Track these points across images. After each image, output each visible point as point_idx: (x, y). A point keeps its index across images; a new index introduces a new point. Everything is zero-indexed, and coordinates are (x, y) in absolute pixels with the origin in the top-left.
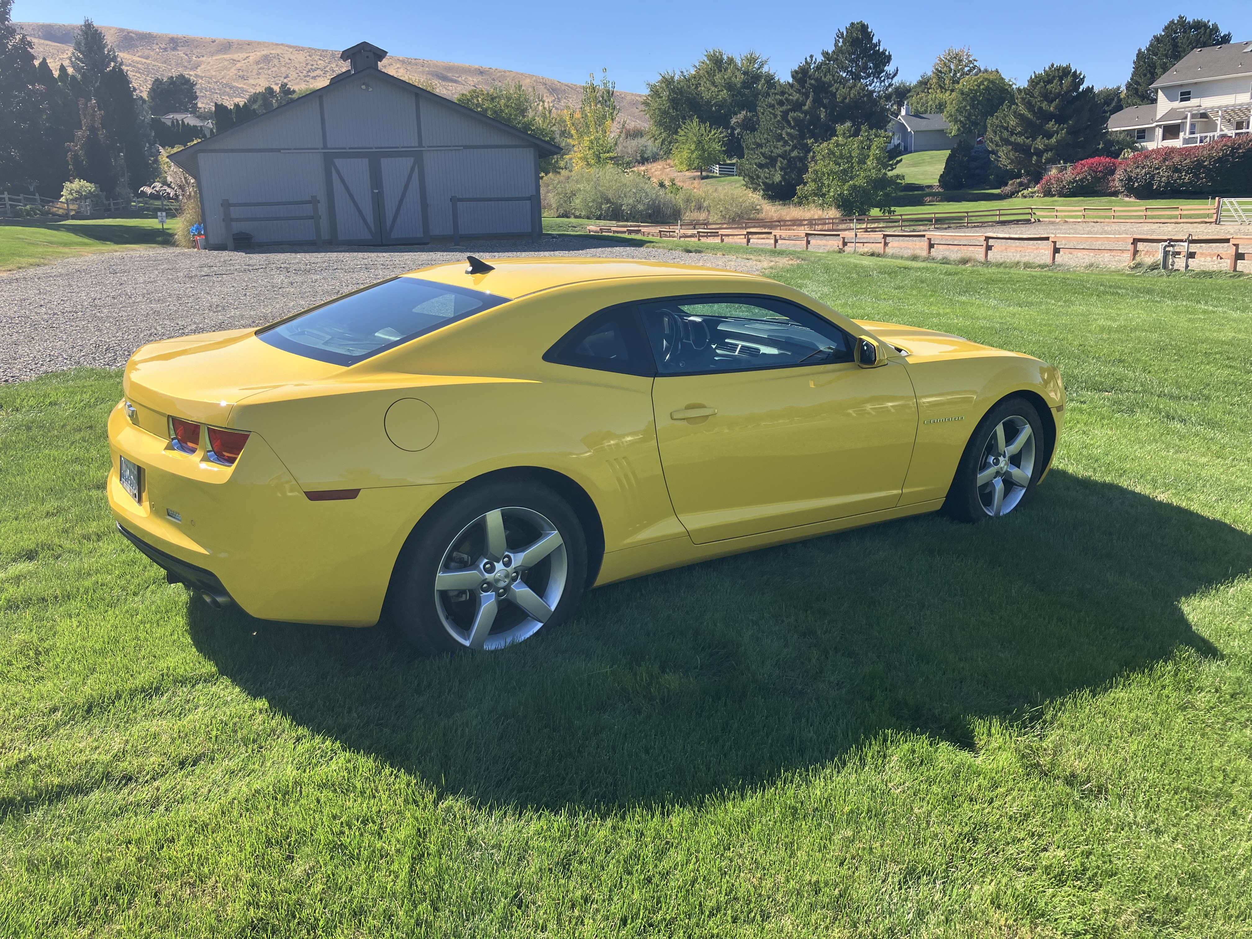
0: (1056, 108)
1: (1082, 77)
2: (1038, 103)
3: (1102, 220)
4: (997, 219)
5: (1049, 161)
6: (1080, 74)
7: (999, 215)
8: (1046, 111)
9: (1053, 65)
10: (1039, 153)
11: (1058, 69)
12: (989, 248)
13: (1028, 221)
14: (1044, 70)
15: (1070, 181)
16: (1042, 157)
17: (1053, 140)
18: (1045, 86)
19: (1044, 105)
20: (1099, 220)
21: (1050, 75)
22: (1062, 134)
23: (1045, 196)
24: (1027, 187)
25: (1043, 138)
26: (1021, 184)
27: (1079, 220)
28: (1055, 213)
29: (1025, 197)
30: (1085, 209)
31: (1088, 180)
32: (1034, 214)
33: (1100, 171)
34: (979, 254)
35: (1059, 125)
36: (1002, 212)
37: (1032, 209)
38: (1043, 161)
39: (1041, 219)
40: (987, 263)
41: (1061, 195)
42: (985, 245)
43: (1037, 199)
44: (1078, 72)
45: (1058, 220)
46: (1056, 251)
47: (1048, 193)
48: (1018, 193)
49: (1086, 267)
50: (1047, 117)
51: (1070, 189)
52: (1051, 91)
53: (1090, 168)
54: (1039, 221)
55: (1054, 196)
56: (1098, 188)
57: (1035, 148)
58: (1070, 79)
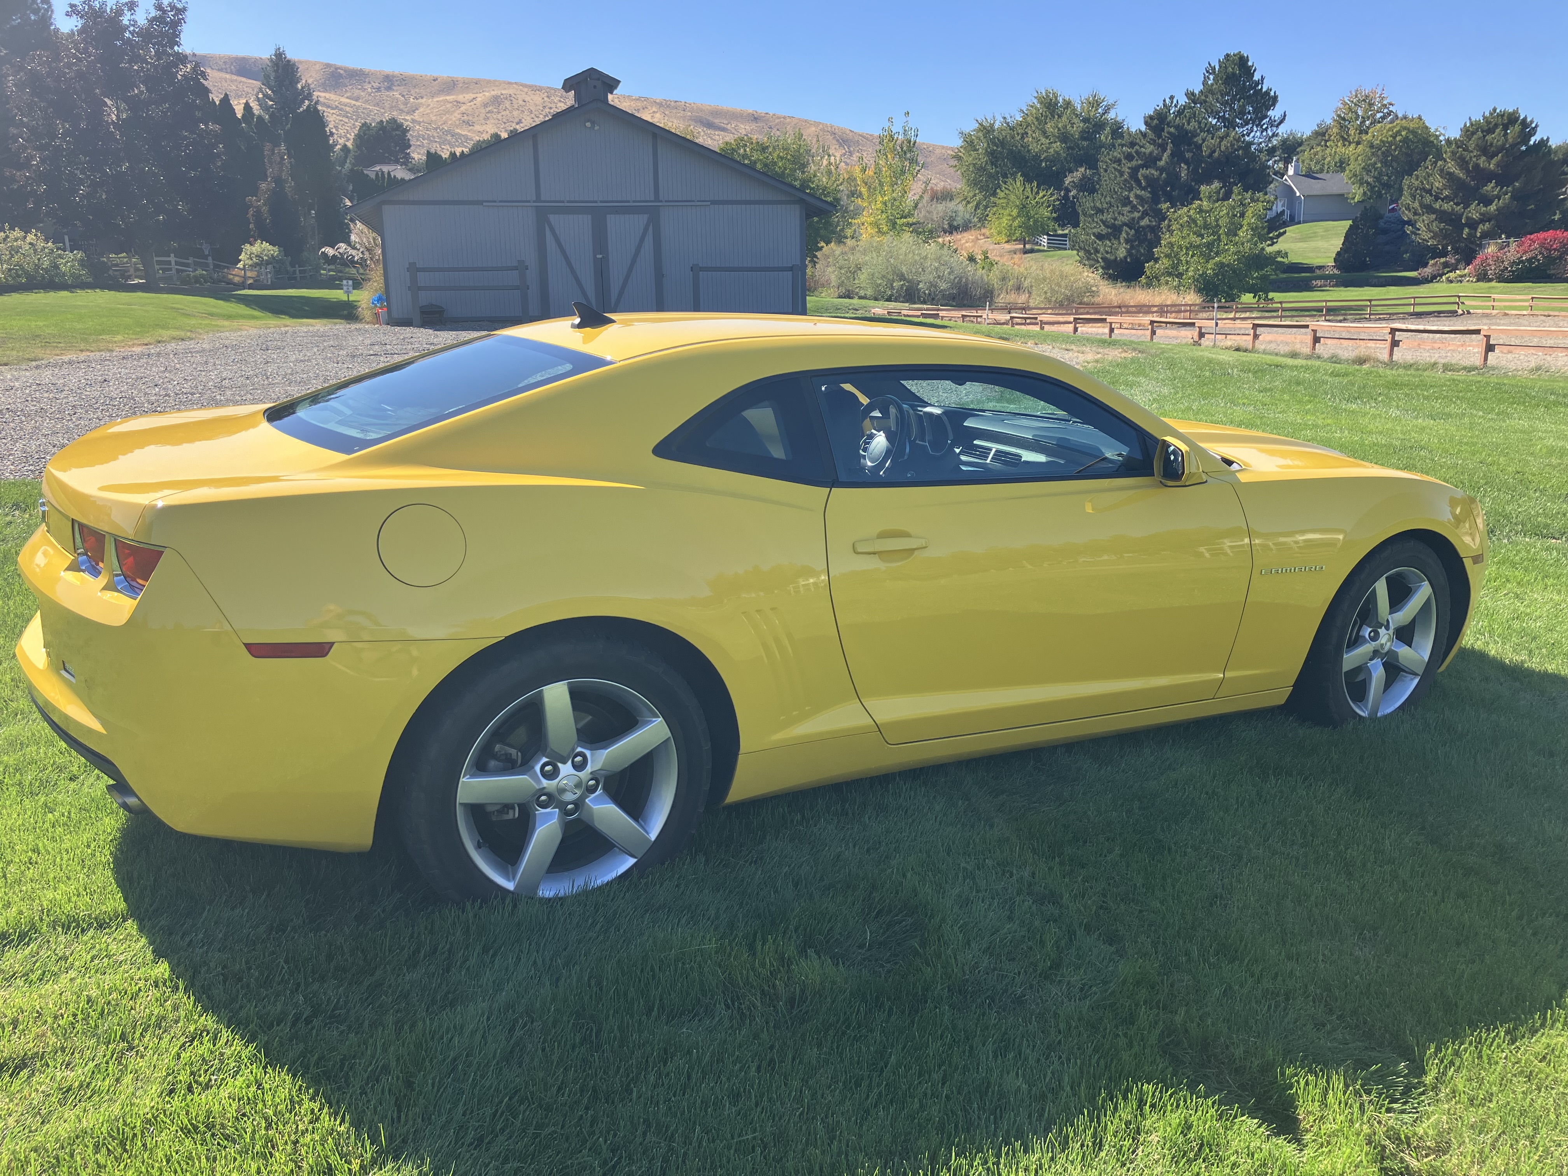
0: (1498, 165)
1: (1533, 125)
2: (1474, 159)
3: (1556, 313)
4: (1411, 309)
5: (1486, 235)
6: (1532, 122)
7: (1414, 305)
8: (1484, 169)
9: (1495, 110)
10: (1473, 225)
11: (1502, 115)
12: (1395, 344)
13: (1453, 313)
14: (1483, 116)
15: (1514, 262)
16: (1476, 229)
17: (1493, 208)
18: (1484, 136)
19: (1482, 162)
20: (1551, 313)
21: (1490, 123)
22: (1504, 199)
23: (1478, 281)
24: (1454, 269)
25: (1479, 204)
26: (1446, 265)
27: (1525, 312)
28: (1492, 303)
29: (1451, 282)
30: (1533, 298)
31: (1539, 260)
32: (1463, 303)
33: (1555, 250)
34: (1381, 351)
35: (1502, 188)
36: (1418, 301)
37: (1459, 297)
38: (1478, 235)
39: (1471, 311)
40: (1391, 364)
41: (1501, 279)
42: (1389, 340)
43: (1467, 284)
44: (1529, 120)
45: (1495, 312)
46: (1490, 348)
47: (1483, 277)
48: (1441, 276)
49: (1531, 371)
50: (1483, 176)
51: (1513, 271)
52: (1491, 144)
53: (1542, 245)
54: (1469, 313)
55: (1491, 280)
56: (1552, 272)
57: (1467, 218)
58: (1517, 128)
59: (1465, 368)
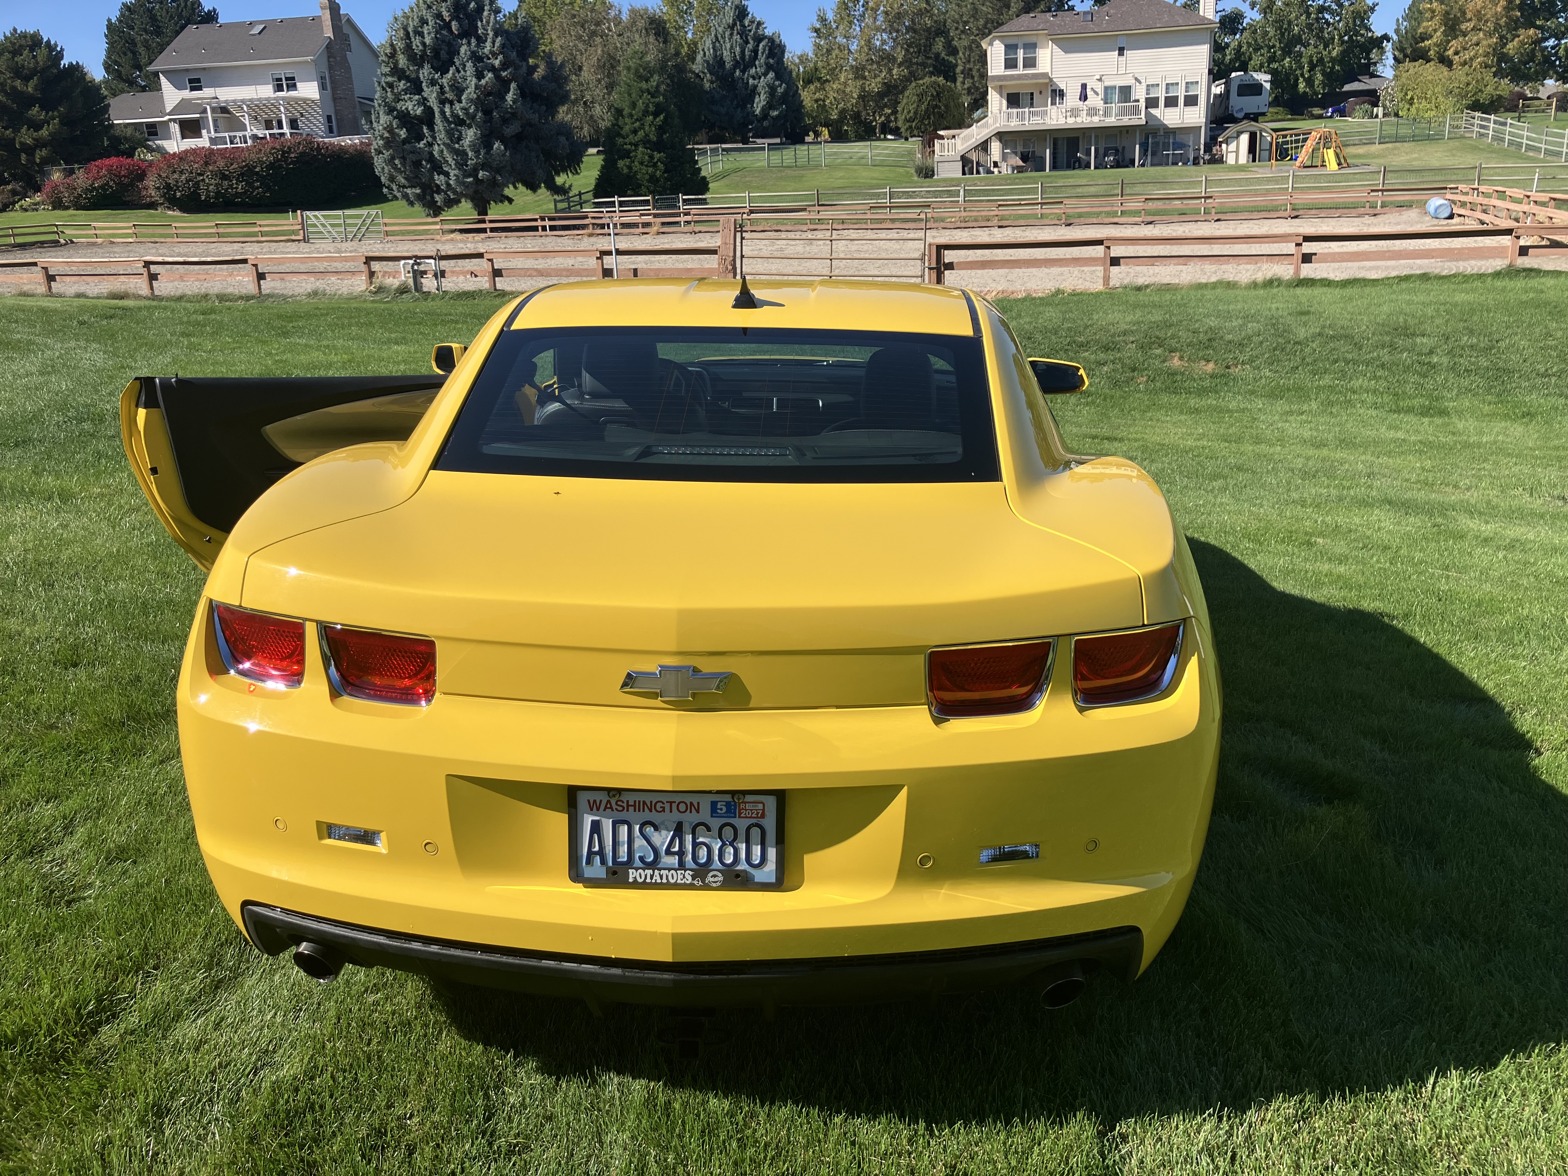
0: (36, 88)
1: (59, 49)
2: (9, 81)
3: (163, 240)
4: (11, 240)
5: (45, 161)
6: (56, 45)
7: (14, 235)
8: (22, 93)
9: (15, 30)
10: (30, 150)
11: (24, 35)
12: (153, 277)
13: (56, 244)
14: (5, 36)
15: (87, 189)
16: (34, 156)
17: (44, 132)
18: (13, 58)
19: (18, 83)
20: (157, 240)
21: (15, 43)
22: (54, 124)
23: (54, 208)
24: (24, 196)
25: (29, 129)
26: (14, 192)
27: (131, 240)
28: (93, 232)
29: (26, 210)
30: (134, 225)
31: (111, 187)
32: (63, 232)
33: (124, 176)
34: (140, 285)
35: (47, 113)
36: (16, 231)
37: (56, 226)
38: (38, 161)
39: (74, 240)
40: (154, 297)
41: (79, 207)
42: (146, 274)
43: (43, 212)
44: (52, 43)
45: (99, 240)
46: (261, 276)
47: (58, 204)
48: (14, 203)
49: (309, 295)
50: (28, 101)
51: (88, 198)
52: (23, 66)
53: (110, 171)
54: (72, 242)
55: (67, 208)
56: (128, 199)
57: (21, 143)
58: (44, 51)
59: (241, 298)
